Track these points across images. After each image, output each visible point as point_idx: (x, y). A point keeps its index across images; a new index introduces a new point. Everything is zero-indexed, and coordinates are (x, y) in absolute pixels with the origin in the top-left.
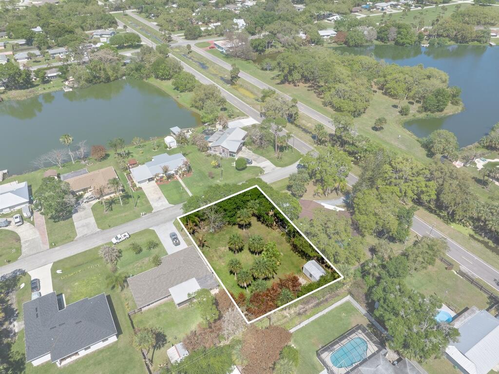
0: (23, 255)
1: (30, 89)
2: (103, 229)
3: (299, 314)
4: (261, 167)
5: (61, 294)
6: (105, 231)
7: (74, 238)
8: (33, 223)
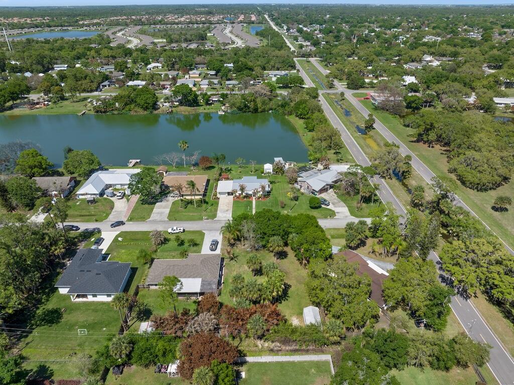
0: (108, 219)
1: (195, 108)
2: (170, 220)
3: (272, 350)
4: (336, 211)
5: (109, 254)
6: (170, 222)
7: (146, 219)
8: (128, 200)
